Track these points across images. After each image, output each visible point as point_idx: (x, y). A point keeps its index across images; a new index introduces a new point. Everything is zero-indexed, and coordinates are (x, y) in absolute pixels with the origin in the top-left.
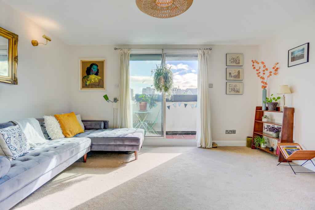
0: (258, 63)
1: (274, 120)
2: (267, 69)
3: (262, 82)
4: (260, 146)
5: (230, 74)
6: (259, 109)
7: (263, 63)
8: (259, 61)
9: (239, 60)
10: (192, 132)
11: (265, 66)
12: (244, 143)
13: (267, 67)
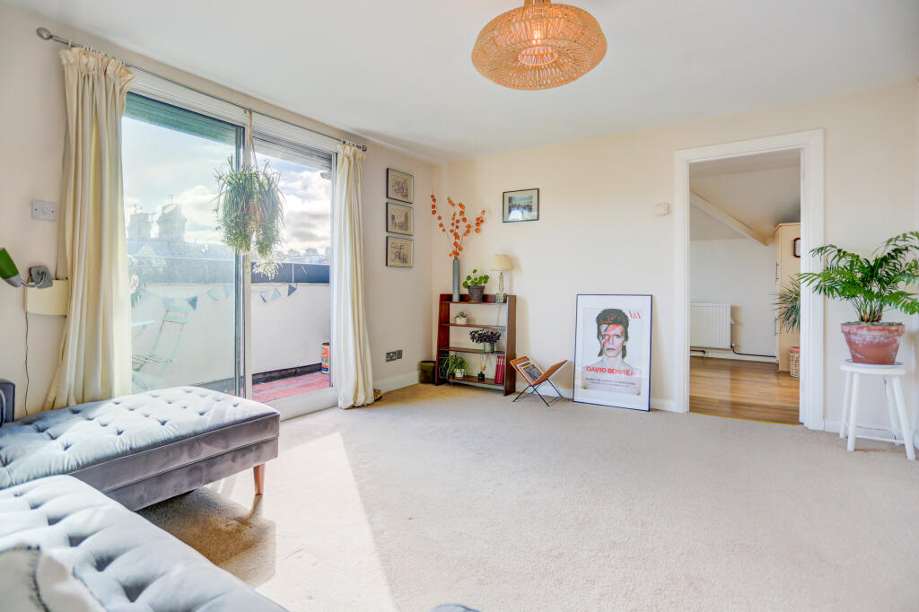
0: (453, 205)
1: (474, 320)
2: (464, 220)
3: (455, 244)
4: (453, 375)
5: (393, 217)
6: (446, 299)
7: (461, 205)
8: (454, 202)
9: (407, 190)
10: (265, 373)
11: (462, 213)
12: (413, 377)
13: (465, 216)
